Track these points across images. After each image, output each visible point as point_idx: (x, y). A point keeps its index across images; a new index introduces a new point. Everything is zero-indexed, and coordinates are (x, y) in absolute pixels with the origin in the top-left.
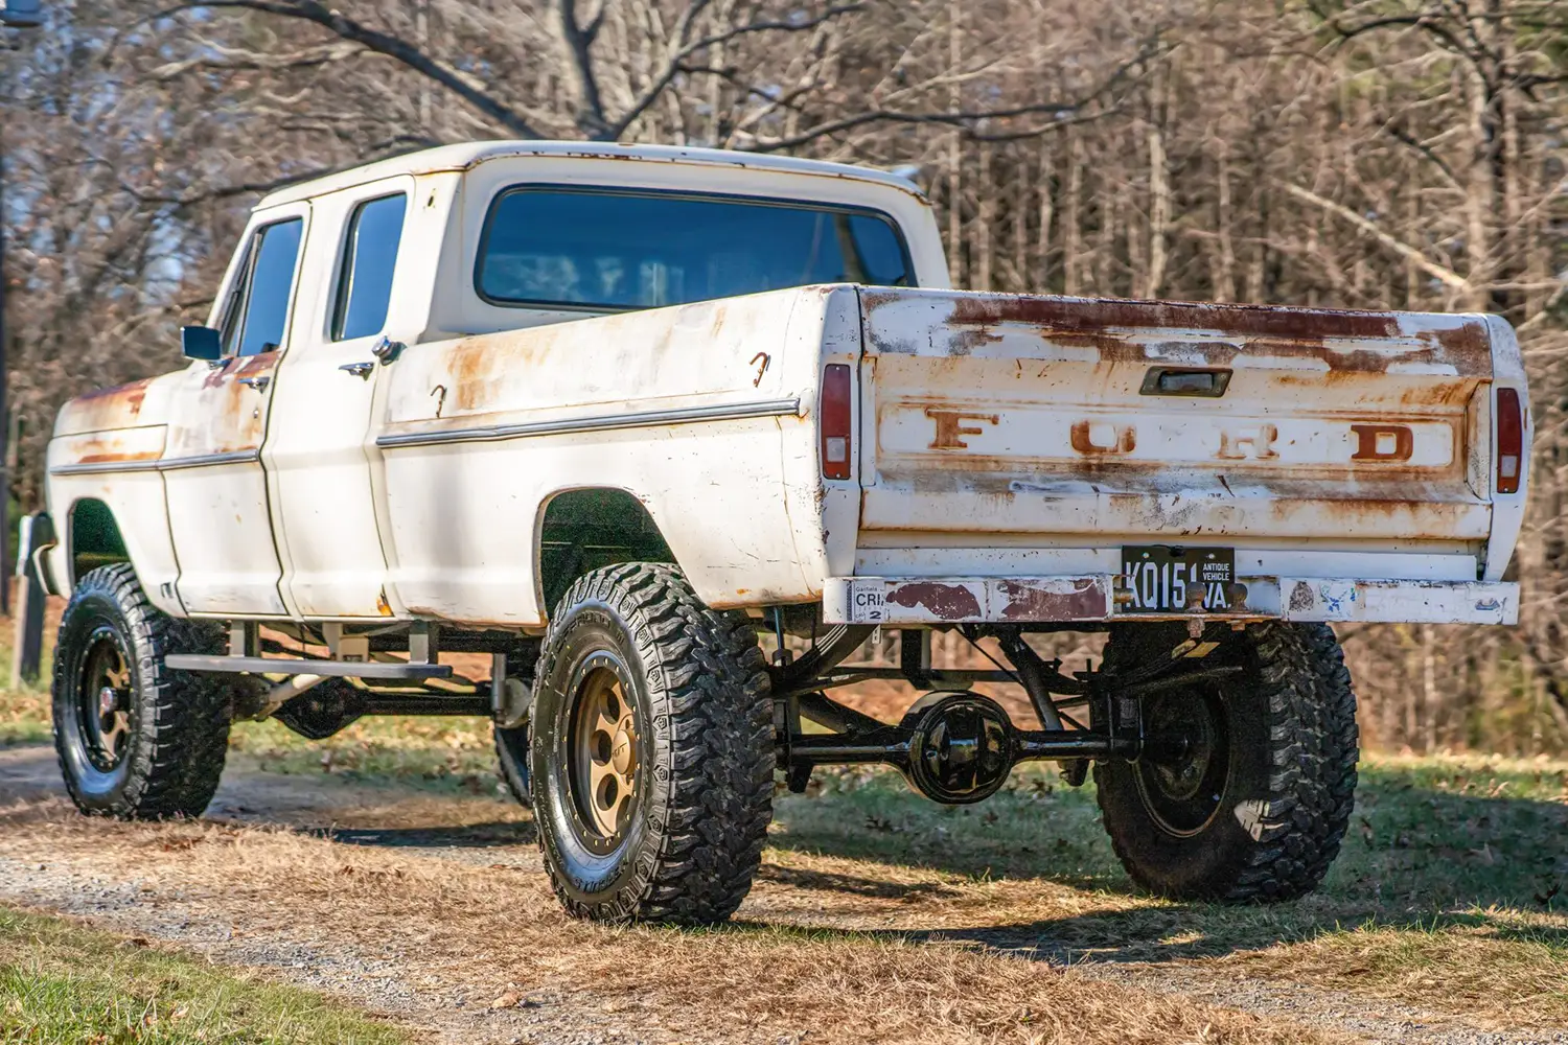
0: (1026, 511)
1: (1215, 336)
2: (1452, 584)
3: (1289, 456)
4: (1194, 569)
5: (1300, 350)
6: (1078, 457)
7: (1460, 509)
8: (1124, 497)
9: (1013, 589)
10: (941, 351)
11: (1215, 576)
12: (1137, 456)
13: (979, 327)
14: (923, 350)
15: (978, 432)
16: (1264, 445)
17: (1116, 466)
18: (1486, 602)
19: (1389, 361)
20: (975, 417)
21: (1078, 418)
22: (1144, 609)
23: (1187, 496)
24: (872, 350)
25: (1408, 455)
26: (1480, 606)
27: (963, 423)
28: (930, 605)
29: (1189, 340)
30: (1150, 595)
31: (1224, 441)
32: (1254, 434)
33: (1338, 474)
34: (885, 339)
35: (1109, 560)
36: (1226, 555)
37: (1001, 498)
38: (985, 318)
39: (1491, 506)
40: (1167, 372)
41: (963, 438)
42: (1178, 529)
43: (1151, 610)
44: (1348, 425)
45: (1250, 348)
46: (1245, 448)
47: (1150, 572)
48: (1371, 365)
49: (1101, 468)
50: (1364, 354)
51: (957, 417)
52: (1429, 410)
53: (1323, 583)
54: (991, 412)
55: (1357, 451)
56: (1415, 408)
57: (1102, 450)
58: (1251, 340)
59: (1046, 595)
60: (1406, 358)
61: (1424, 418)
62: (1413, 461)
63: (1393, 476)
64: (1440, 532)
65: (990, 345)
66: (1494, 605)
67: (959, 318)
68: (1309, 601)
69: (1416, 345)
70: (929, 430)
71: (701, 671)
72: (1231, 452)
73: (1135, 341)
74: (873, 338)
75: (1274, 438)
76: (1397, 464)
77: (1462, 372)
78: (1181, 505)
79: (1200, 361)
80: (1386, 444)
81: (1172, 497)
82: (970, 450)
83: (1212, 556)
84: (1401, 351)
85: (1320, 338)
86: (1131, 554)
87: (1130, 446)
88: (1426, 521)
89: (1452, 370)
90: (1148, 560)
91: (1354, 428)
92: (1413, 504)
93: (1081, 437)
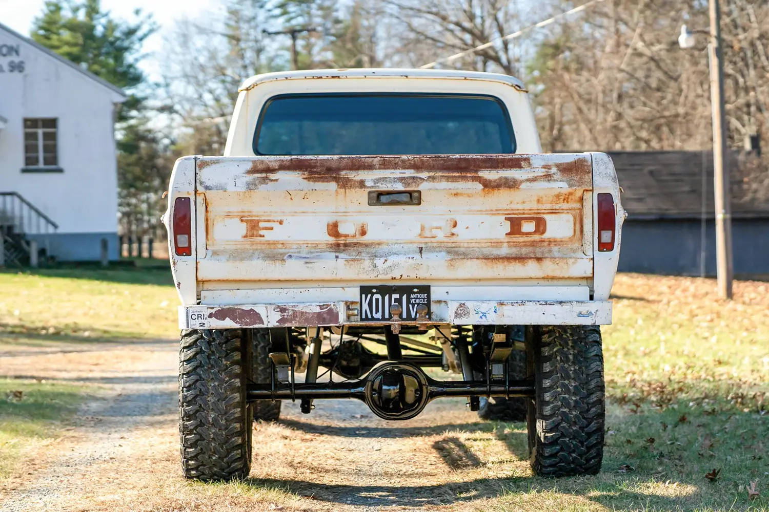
0: (293, 269)
1: (410, 173)
2: (561, 303)
3: (464, 235)
4: (404, 297)
5: (464, 178)
6: (332, 240)
7: (571, 261)
8: (353, 260)
9: (283, 310)
10: (241, 188)
11: (418, 301)
12: (366, 239)
13: (264, 175)
14: (231, 188)
15: (272, 229)
16: (449, 229)
17: (355, 244)
18: (584, 312)
19: (521, 182)
20: (269, 221)
21: (332, 220)
22: (373, 319)
23: (392, 260)
24: (200, 189)
25: (543, 232)
26: (580, 315)
27: (262, 225)
28: (234, 319)
29: (393, 176)
30: (377, 311)
31: (423, 228)
32: (442, 224)
33: (498, 244)
34: (208, 184)
35: (353, 294)
36: (426, 289)
37: (278, 263)
38: (269, 170)
39: (593, 259)
40: (380, 194)
41: (262, 232)
42: (389, 277)
43: (378, 319)
44: (504, 217)
45: (432, 178)
46: (435, 232)
47: (377, 300)
48: (511, 184)
49: (345, 245)
50: (506, 179)
51: (258, 221)
52: (557, 207)
53: (476, 303)
54: (279, 219)
55: (509, 230)
56: (549, 206)
57: (346, 236)
58: (432, 174)
59: (302, 313)
60: (534, 180)
61: (553, 212)
62: (546, 236)
63: (533, 244)
64: (558, 274)
65: (270, 184)
66: (589, 314)
67: (254, 171)
68: (467, 314)
69: (541, 172)
70: (243, 228)
71: (201, 351)
72: (427, 233)
73: (358, 178)
74: (201, 183)
75: (455, 225)
76: (536, 237)
77: (570, 186)
78: (389, 263)
79: (399, 187)
80: (528, 227)
81: (383, 260)
82: (266, 238)
83: (416, 290)
84: (531, 175)
85: (476, 171)
86: (365, 290)
87: (363, 233)
88: (549, 268)
89: (564, 185)
90: (376, 293)
91: (506, 219)
92: (539, 259)
93: (333, 229)
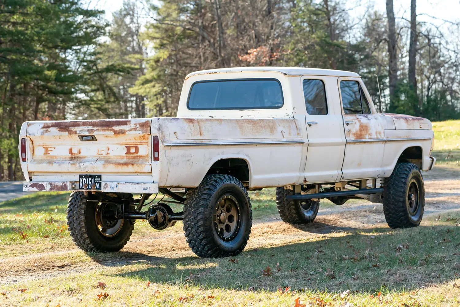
0: (55, 167)
1: (91, 128)
2: (138, 183)
3: (112, 154)
4: (93, 180)
5: (108, 130)
6: (70, 155)
7: (143, 165)
8: (73, 164)
9: (51, 184)
10: (40, 134)
11: (97, 181)
12: (81, 155)
13: (46, 129)
14: (36, 134)
15: (52, 151)
16: (106, 151)
17: (77, 157)
18: (145, 188)
19: (127, 131)
20: (51, 148)
21: (70, 147)
23: (86, 164)
24: (28, 135)
25: (138, 152)
26: (144, 189)
28: (37, 188)
29: (85, 129)
30: (84, 185)
31: (98, 151)
32: (104, 149)
33: (122, 157)
34: (30, 133)
35: (77, 178)
36: (100, 177)
37: (51, 165)
38: (48, 127)
39: (151, 165)
40: (83, 136)
41: (49, 152)
42: (85, 171)
44: (124, 146)
45: (98, 130)
46: (103, 152)
47: (84, 181)
48: (123, 132)
49: (75, 158)
50: (122, 130)
51: (48, 148)
52: (141, 142)
53: (110, 183)
54: (54, 147)
55: (126, 152)
56: (138, 141)
57: (74, 154)
58: (97, 128)
59: (57, 185)
60: (131, 130)
61: (140, 144)
62: (139, 154)
63: (134, 158)
64: (139, 171)
65: (48, 132)
66: (147, 189)
67: (44, 127)
68: (107, 187)
69: (133, 127)
70: (43, 150)
72: (100, 153)
73: (75, 130)
74: (28, 132)
75: (109, 149)
76: (135, 155)
77: (143, 133)
78: (85, 166)
79: (87, 134)
80: (133, 150)
81: (82, 164)
82: (51, 155)
83: (97, 177)
84: (130, 128)
85: (112, 127)
86: (81, 176)
87: (80, 153)
88: (135, 168)
89: (141, 132)
90: (84, 178)
91: (125, 147)
92: (133, 164)
93: (71, 151)
